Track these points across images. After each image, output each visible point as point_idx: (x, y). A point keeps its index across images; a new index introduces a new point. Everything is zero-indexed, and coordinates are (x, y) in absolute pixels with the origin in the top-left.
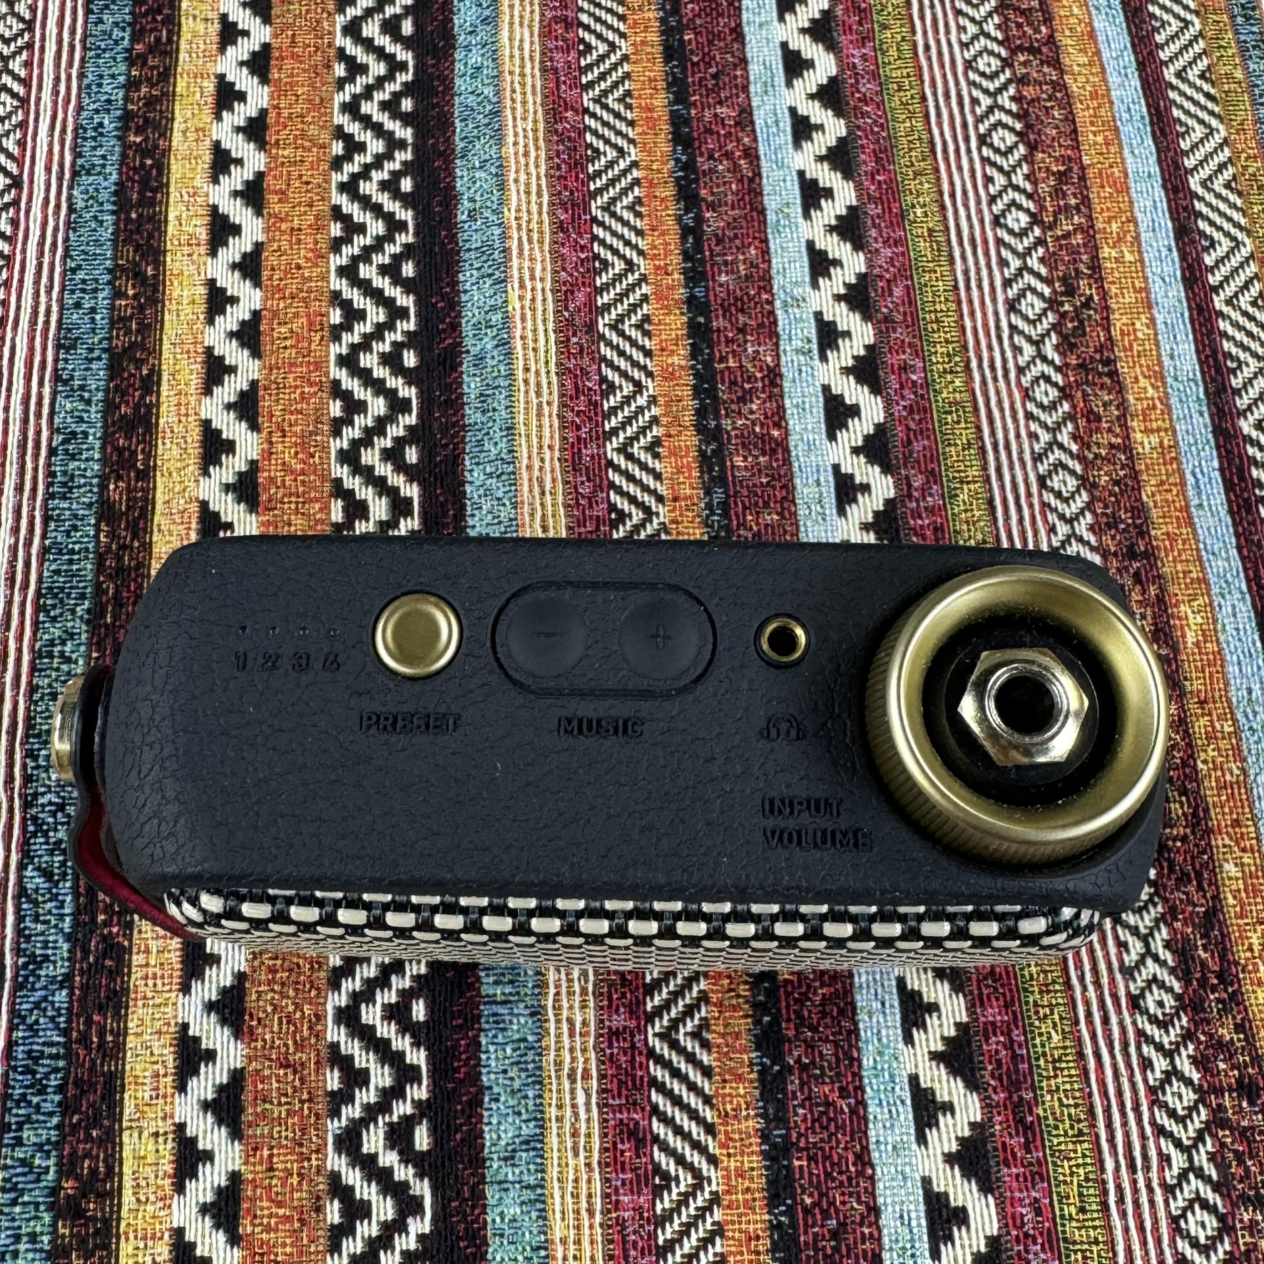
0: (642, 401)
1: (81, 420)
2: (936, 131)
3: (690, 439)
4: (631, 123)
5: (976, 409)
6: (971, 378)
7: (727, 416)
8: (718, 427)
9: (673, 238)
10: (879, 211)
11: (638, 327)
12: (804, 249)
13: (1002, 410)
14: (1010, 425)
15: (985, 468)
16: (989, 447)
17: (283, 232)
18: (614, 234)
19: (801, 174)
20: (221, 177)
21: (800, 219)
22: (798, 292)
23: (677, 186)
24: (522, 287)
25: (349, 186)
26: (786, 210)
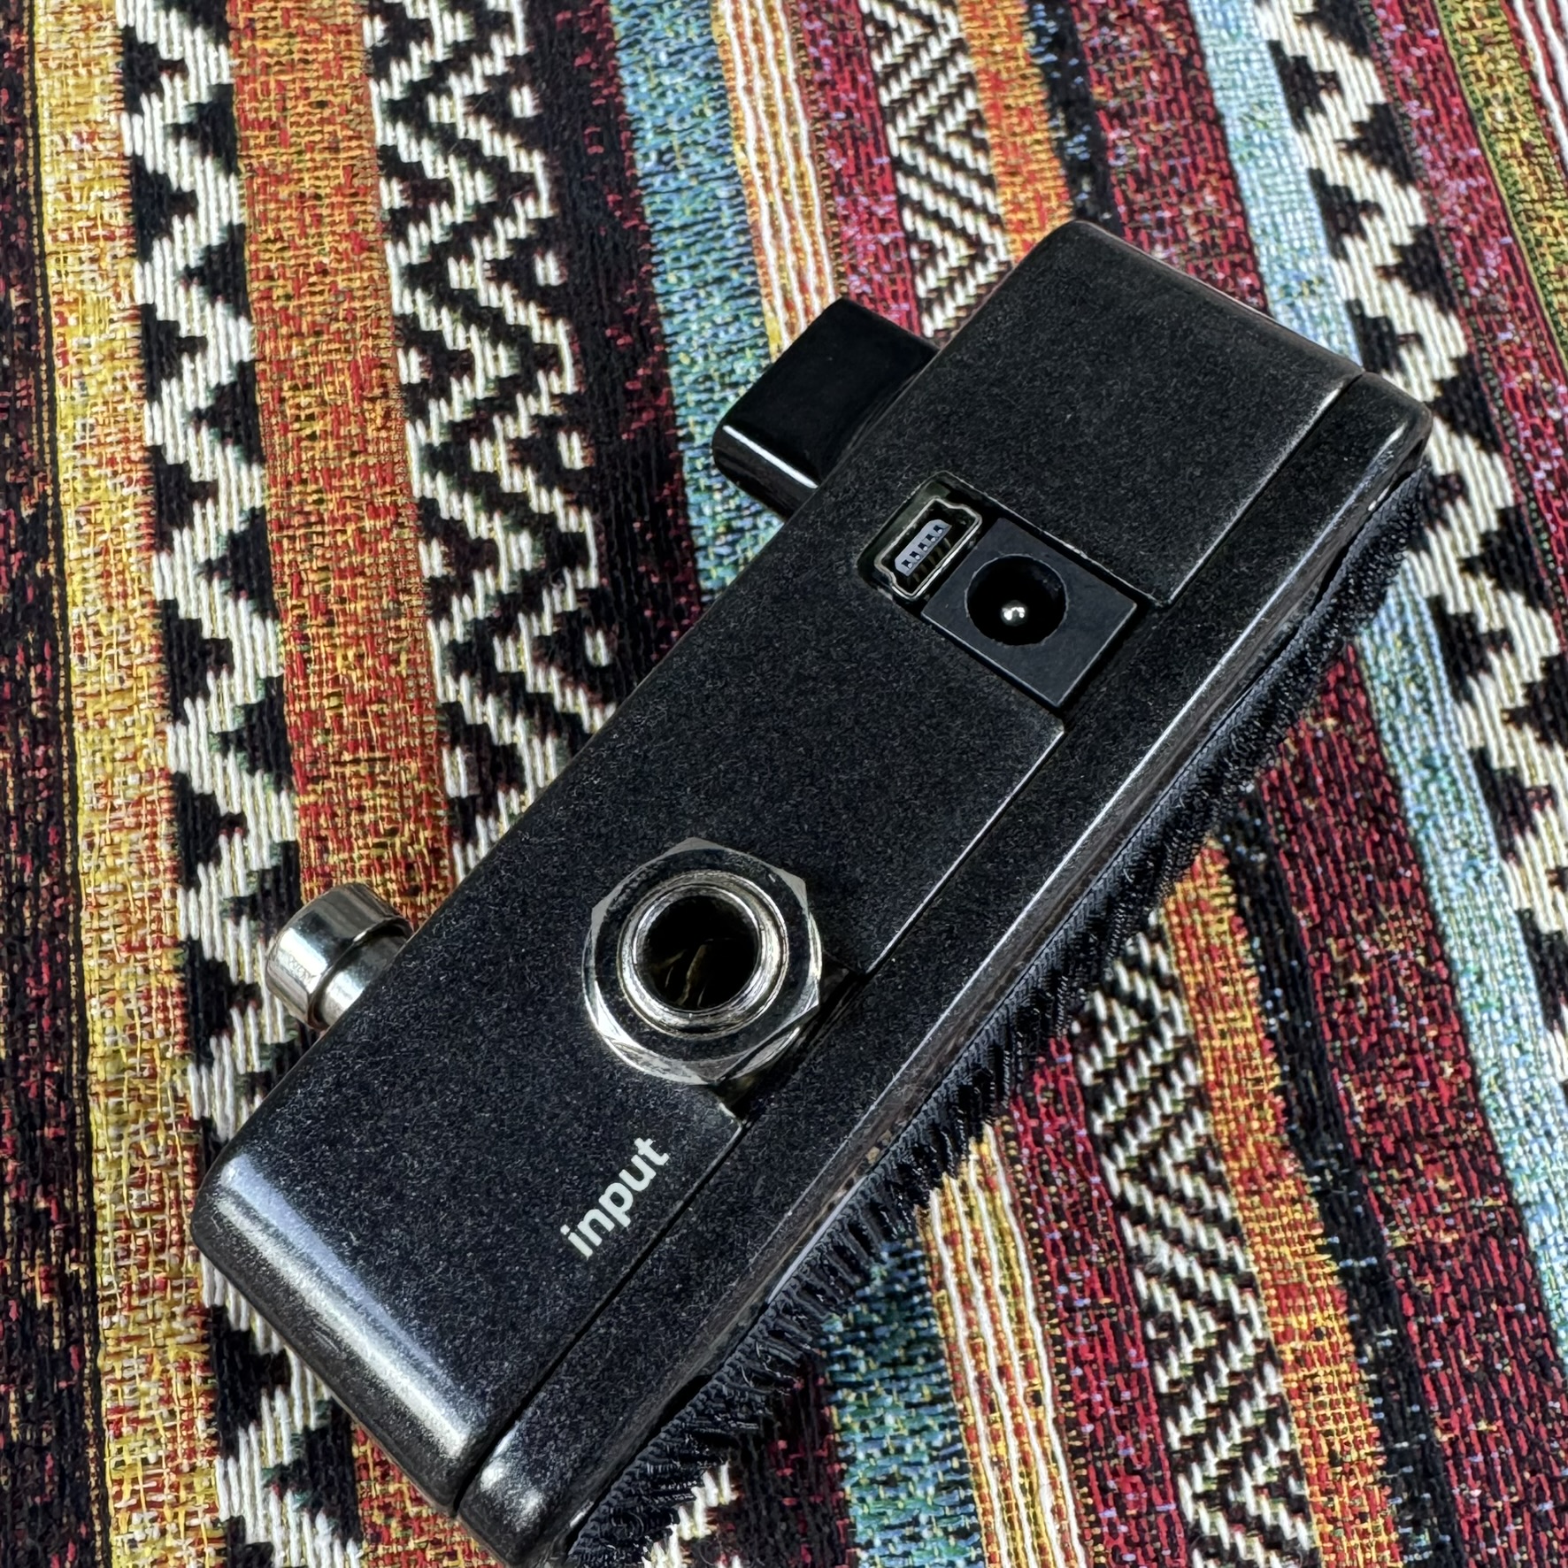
10: (1428, 112)
12: (1306, 187)
17: (286, 204)
19: (1276, 47)
20: (144, 100)
21: (1290, 132)
22: (1308, 267)
23: (1048, 81)
24: (789, 305)
25: (409, 110)
26: (1260, 116)
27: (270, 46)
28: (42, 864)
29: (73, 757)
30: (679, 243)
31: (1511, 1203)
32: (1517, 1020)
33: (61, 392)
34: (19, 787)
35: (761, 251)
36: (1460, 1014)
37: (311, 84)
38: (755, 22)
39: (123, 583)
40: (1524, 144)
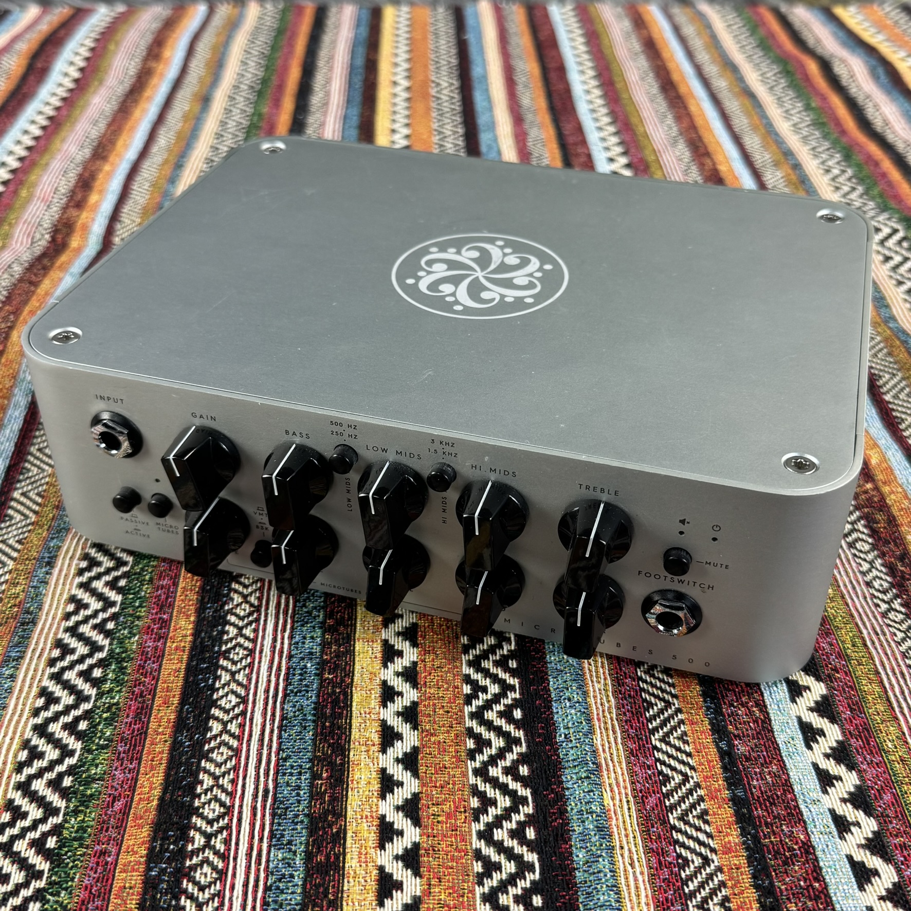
0: (710, 870)
1: (289, 865)
11: (699, 817)
24: (612, 790)
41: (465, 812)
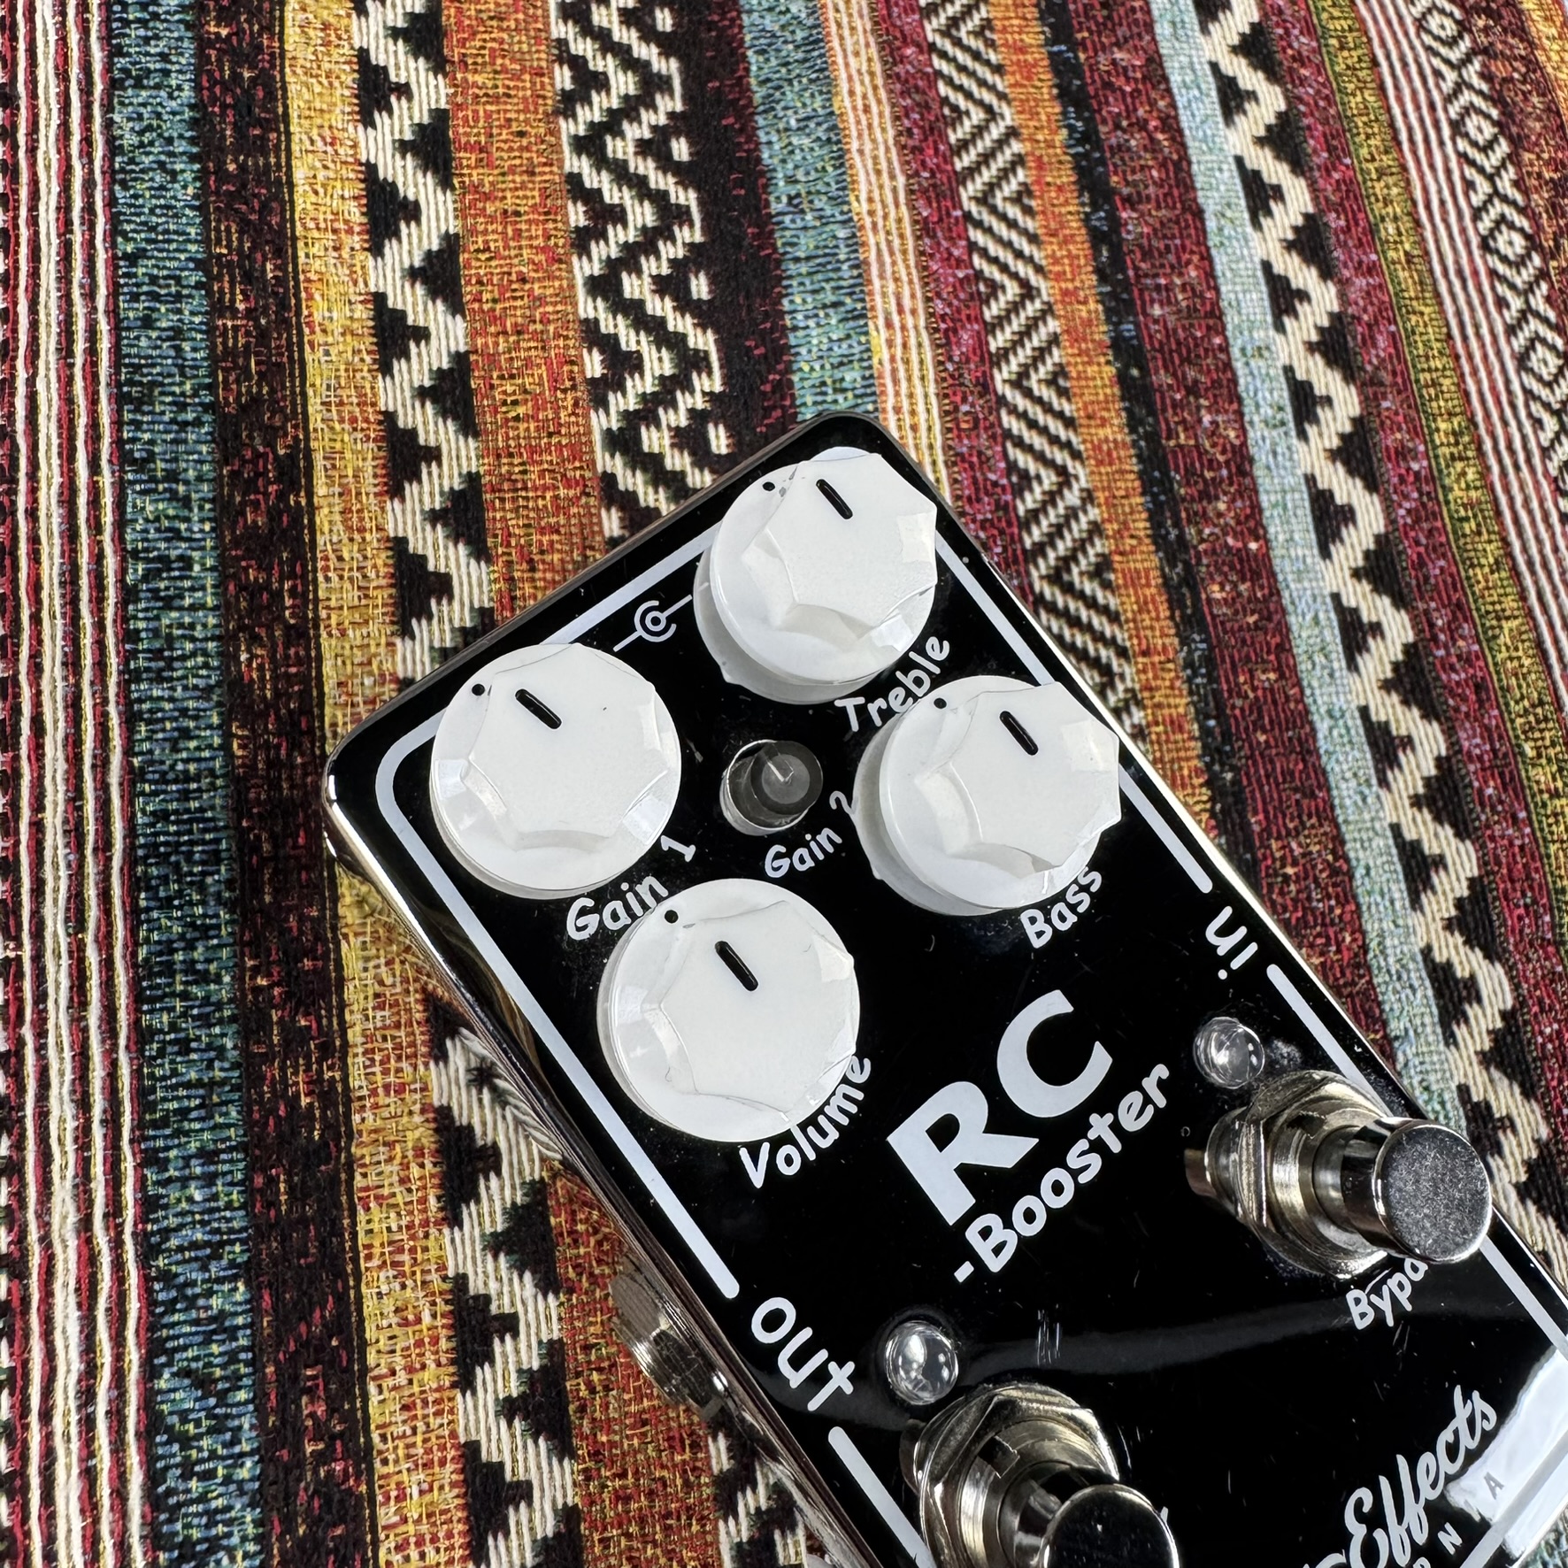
0: (1072, 497)
2: (1396, 111)
3: (1147, 560)
4: (998, 69)
5: (1498, 513)
6: (1488, 469)
7: (1189, 521)
8: (1181, 537)
9: (1080, 247)
10: (1342, 223)
11: (1051, 382)
12: (1260, 274)
13: (1530, 512)
14: (1545, 535)
15: (1523, 597)
16: (1523, 568)
18: (999, 240)
19: (1239, 161)
20: (376, 115)
21: (1249, 229)
22: (1259, 335)
23: (1077, 168)
24: (889, 325)
25: (590, 144)
26: (1229, 213)
27: (479, 79)
28: (294, 746)
29: (319, 658)
30: (804, 270)
31: (1385, 1036)
32: (1392, 902)
33: (308, 356)
34: (275, 678)
35: (870, 282)
36: (1355, 897)
37: (512, 115)
38: (865, 97)
39: (361, 519)
40: (1406, 253)
41: (574, 388)
